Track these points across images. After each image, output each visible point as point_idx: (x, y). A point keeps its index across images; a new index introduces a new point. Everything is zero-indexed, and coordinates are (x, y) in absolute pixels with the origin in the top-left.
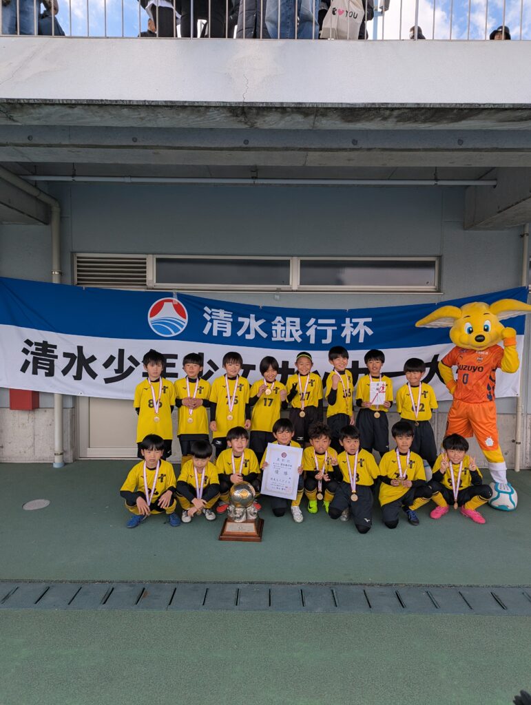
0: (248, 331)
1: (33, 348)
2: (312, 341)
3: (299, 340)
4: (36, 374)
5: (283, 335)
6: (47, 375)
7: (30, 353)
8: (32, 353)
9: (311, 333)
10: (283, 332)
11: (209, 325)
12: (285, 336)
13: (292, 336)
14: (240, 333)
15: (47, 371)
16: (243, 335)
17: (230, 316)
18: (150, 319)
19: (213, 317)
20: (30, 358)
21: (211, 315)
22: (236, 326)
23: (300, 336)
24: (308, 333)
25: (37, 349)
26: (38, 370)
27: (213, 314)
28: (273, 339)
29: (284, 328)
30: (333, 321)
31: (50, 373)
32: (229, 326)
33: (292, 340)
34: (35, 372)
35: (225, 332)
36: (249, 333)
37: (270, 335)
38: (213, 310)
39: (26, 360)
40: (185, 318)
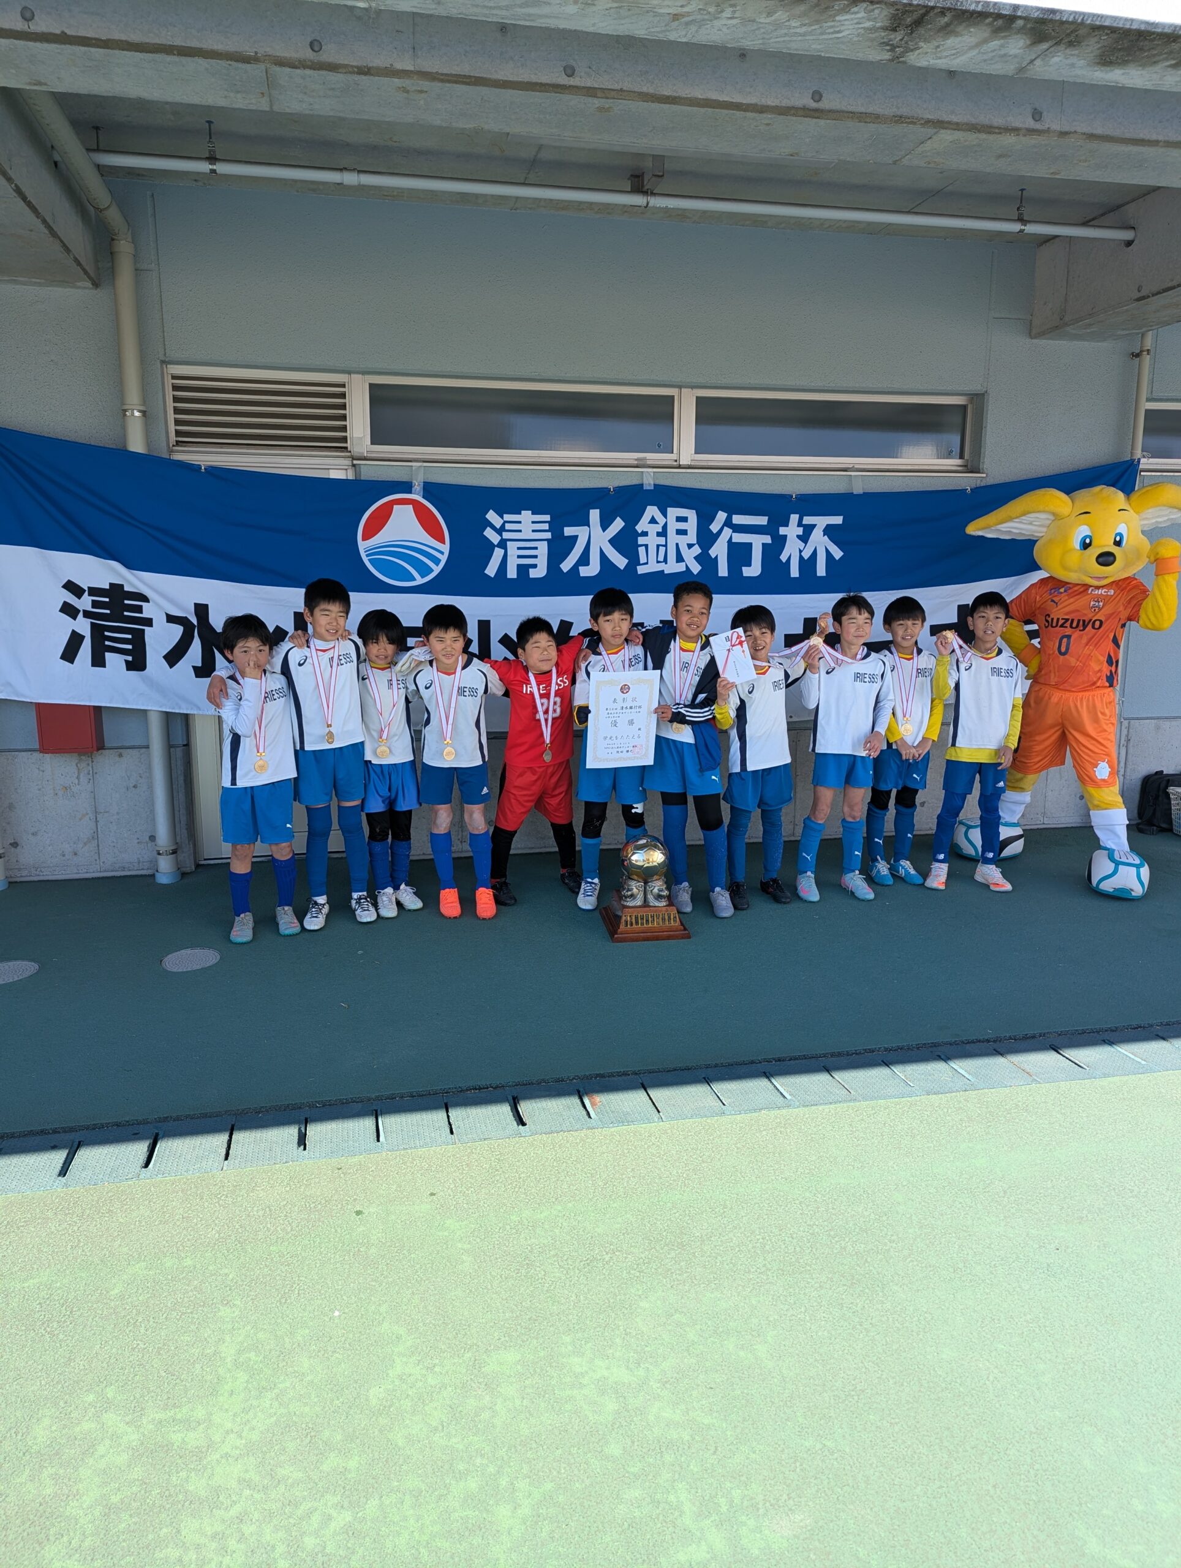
0: (584, 559)
1: (85, 603)
2: (723, 571)
3: (696, 568)
4: (103, 665)
5: (661, 558)
6: (130, 666)
7: (81, 615)
8: (87, 614)
9: (719, 550)
10: (662, 550)
11: (498, 553)
12: (665, 561)
13: (680, 558)
14: (566, 566)
15: (130, 658)
16: (575, 569)
17: (546, 526)
18: (363, 546)
19: (506, 535)
20: (83, 626)
21: (500, 531)
22: (560, 546)
23: (697, 558)
24: (713, 552)
25: (95, 604)
26: (108, 655)
27: (508, 526)
28: (641, 570)
29: (662, 540)
30: (762, 520)
31: (137, 663)
32: (543, 549)
33: (681, 567)
34: (98, 661)
35: (535, 566)
36: (587, 563)
37: (634, 561)
38: (507, 517)
39: (74, 633)
40: (444, 542)
